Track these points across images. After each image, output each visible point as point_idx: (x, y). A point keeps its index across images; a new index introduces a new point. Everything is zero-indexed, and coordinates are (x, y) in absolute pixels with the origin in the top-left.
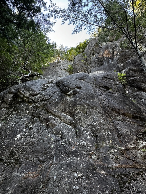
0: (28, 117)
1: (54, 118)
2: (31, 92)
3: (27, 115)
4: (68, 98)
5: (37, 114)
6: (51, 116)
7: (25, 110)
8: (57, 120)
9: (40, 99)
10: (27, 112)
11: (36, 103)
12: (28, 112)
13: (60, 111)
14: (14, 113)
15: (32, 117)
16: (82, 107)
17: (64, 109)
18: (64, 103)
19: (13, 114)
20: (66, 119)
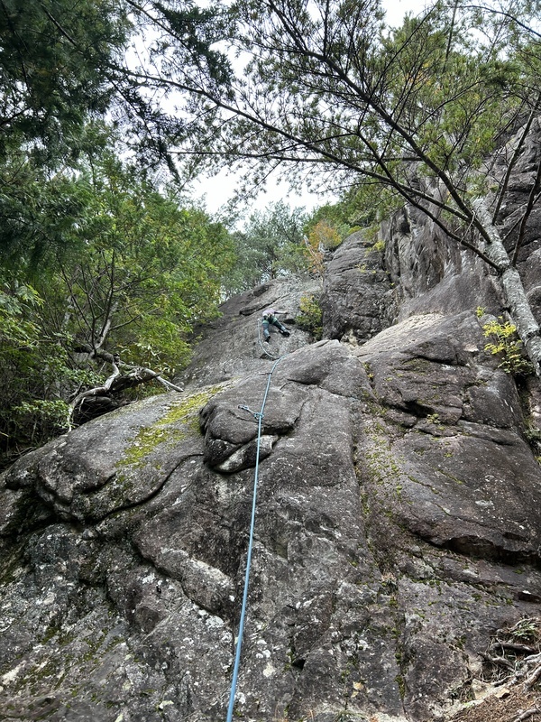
0: (63, 589)
1: (160, 583)
2: (80, 478)
3: (60, 578)
4: (222, 487)
5: (98, 573)
6: (151, 578)
7: (57, 555)
8: (169, 595)
9: (112, 505)
10: (64, 565)
11: (98, 521)
12: (67, 566)
13: (185, 549)
14: (18, 571)
15: (77, 588)
16: (271, 526)
17: (202, 538)
18: (202, 514)
19: (14, 578)
20: (204, 587)
